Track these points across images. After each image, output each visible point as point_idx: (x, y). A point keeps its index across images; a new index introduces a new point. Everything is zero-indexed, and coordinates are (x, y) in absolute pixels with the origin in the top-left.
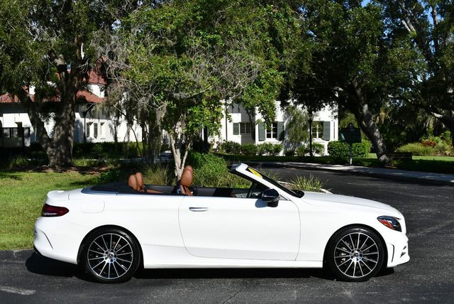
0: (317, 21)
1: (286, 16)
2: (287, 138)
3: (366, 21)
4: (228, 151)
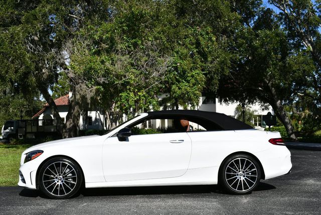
0: (236, 39)
1: (207, 33)
3: (269, 37)
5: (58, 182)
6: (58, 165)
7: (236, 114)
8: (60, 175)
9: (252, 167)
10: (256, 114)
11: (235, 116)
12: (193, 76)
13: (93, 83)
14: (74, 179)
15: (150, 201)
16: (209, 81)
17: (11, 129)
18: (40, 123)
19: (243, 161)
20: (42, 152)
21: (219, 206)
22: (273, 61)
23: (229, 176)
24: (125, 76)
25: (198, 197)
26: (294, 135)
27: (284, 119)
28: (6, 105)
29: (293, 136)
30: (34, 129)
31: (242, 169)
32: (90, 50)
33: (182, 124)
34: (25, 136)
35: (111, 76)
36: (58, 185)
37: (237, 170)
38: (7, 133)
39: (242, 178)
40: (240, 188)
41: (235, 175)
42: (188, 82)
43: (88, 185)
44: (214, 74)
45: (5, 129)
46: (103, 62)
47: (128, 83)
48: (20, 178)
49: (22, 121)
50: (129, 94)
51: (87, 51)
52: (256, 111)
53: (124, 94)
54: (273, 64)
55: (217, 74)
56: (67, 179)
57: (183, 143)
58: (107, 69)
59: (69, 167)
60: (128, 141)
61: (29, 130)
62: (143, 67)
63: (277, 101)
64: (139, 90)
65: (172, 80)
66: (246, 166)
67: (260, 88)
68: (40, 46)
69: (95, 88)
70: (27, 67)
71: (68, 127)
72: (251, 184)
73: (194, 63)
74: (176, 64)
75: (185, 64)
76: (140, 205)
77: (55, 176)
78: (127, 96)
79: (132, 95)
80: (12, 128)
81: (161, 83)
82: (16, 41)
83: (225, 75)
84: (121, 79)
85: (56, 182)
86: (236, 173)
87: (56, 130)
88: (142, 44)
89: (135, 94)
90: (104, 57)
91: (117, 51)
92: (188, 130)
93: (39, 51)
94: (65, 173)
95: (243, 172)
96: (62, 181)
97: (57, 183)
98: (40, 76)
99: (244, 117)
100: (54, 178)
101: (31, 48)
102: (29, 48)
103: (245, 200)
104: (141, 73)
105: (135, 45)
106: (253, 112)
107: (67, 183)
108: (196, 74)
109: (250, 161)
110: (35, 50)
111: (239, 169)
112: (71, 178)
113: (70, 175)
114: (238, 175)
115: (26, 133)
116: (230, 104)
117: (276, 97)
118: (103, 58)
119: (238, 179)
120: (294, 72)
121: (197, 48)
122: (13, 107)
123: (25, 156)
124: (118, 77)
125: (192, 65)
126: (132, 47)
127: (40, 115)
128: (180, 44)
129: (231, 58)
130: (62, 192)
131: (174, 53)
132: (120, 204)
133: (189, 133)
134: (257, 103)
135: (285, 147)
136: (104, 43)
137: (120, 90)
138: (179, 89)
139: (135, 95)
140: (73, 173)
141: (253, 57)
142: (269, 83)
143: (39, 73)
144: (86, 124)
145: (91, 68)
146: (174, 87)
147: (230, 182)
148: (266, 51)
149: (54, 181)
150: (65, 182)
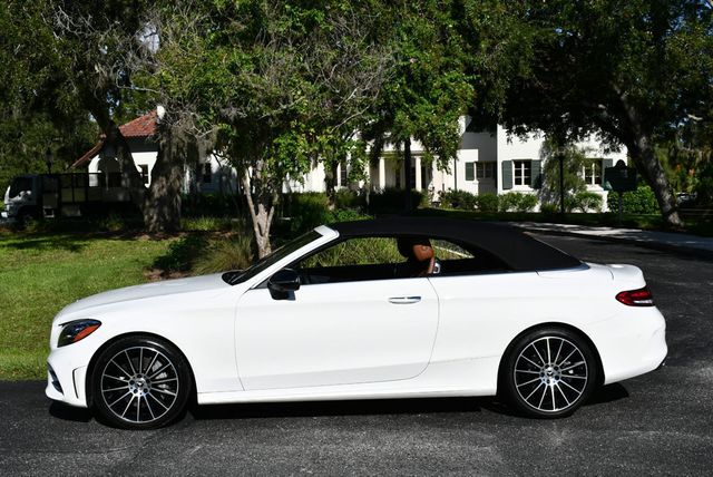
2: (546, 185)
4: (455, 205)
5: (135, 391)
6: (135, 354)
7: (543, 156)
8: (139, 376)
9: (576, 358)
10: (590, 155)
11: (540, 161)
12: (444, 87)
13: (211, 118)
14: (172, 386)
15: (343, 438)
16: (483, 93)
17: (26, 195)
18: (93, 182)
19: (555, 344)
20: (99, 324)
21: (499, 458)
22: (633, 46)
23: (522, 378)
24: (286, 101)
25: (451, 426)
26: (675, 214)
27: (656, 177)
28: (13, 137)
29: (674, 218)
30: (80, 196)
31: (552, 361)
32: (203, 36)
33: (417, 254)
34: (58, 212)
35: (254, 101)
36: (136, 398)
37: (542, 365)
38: (17, 203)
39: (553, 383)
40: (547, 405)
41: (538, 376)
42: (434, 101)
43: (202, 399)
44: (496, 77)
45: (12, 195)
46: (234, 69)
47: (294, 114)
48: (51, 380)
49: (50, 176)
50: (296, 139)
51: (197, 39)
52: (590, 150)
53: (282, 141)
54: (633, 53)
55: (503, 77)
56: (155, 386)
57: (419, 303)
58: (242, 86)
59: (160, 358)
60: (294, 299)
61: (67, 196)
62: (327, 76)
63: (641, 137)
64: (319, 132)
65: (397, 98)
66: (563, 355)
67: (601, 106)
68: (86, 16)
69: (216, 128)
70: (55, 69)
71: (156, 195)
72: (572, 395)
73: (447, 54)
74: (406, 59)
75: (428, 59)
76: (321, 453)
77: (127, 378)
78: (291, 145)
79: (302, 141)
80: (29, 192)
81: (370, 111)
82: (29, 6)
83: (521, 79)
84: (277, 107)
85: (131, 391)
86: (538, 370)
87: (128, 199)
88: (326, 19)
89: (310, 140)
90: (237, 54)
91: (268, 38)
92: (430, 272)
93: (84, 29)
94: (151, 372)
95: (556, 369)
96: (145, 391)
97: (134, 395)
98: (88, 81)
99: (561, 165)
100: (127, 384)
101: (65, 23)
102: (59, 23)
103: (557, 437)
104: (323, 89)
105: (311, 24)
106: (584, 152)
107: (157, 395)
108: (451, 80)
109: (572, 344)
110: (73, 28)
111: (547, 362)
112: (166, 383)
113: (163, 375)
114: (543, 375)
115: (61, 204)
116: (531, 140)
117: (638, 126)
118: (235, 58)
119: (544, 385)
120: (683, 72)
121: (454, 17)
122: (29, 142)
123: (60, 329)
124: (271, 102)
125: (442, 59)
126: (303, 28)
127: (92, 157)
128: (415, 11)
129: (534, 38)
130: (145, 414)
131: (402, 33)
132: (277, 448)
133: (432, 279)
134: (593, 136)
135: (653, 309)
136: (236, 19)
137: (274, 129)
138: (413, 118)
139: (310, 142)
140: (168, 371)
141: (587, 34)
142: (621, 94)
143: (85, 74)
144: (197, 180)
145: (206, 84)
146: (400, 115)
147: (526, 391)
148: (617, 21)
149: (128, 390)
150: (151, 391)
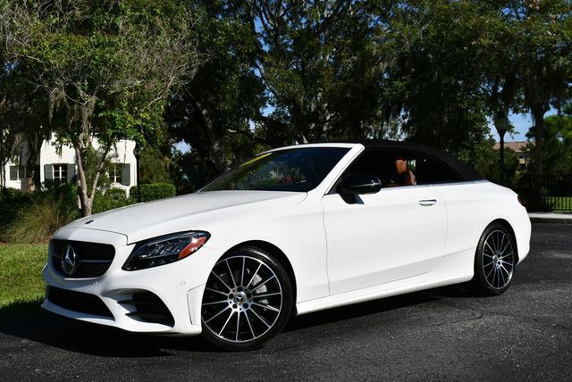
8: (240, 290)
56: (256, 300)
77: (228, 291)
85: (231, 306)
96: (246, 306)
107: (259, 310)
150: (252, 306)
